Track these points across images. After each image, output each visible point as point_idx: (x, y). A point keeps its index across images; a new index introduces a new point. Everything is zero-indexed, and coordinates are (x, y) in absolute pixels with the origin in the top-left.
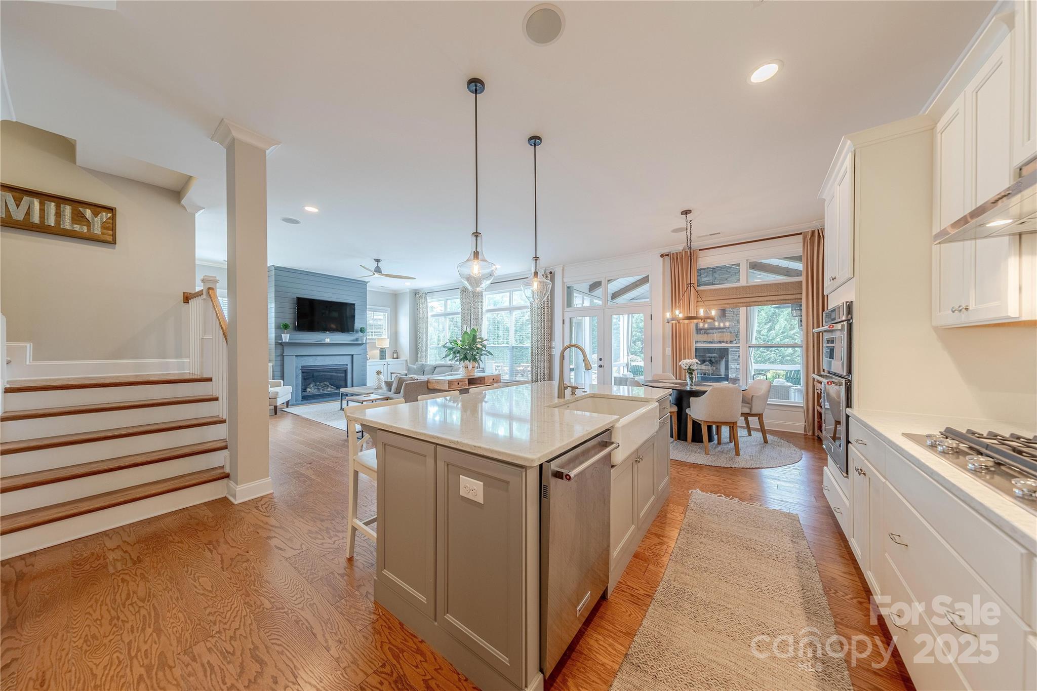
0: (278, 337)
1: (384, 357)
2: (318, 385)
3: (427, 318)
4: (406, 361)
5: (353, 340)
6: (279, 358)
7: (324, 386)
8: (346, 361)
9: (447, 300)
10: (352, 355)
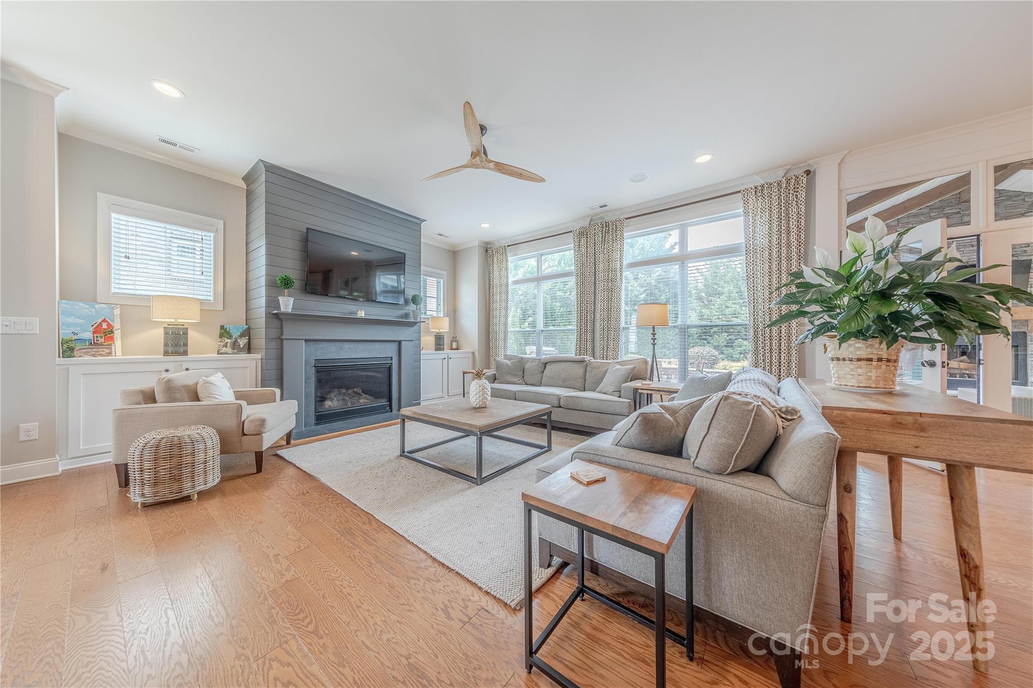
0: (272, 303)
1: (442, 347)
2: (344, 393)
3: (507, 285)
4: (473, 353)
5: (401, 317)
6: (274, 345)
7: (353, 394)
8: (389, 351)
9: (542, 255)
10: (400, 342)
